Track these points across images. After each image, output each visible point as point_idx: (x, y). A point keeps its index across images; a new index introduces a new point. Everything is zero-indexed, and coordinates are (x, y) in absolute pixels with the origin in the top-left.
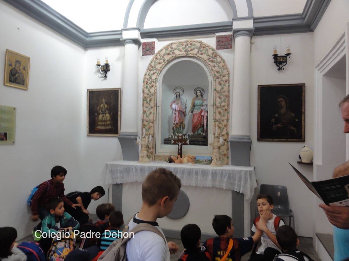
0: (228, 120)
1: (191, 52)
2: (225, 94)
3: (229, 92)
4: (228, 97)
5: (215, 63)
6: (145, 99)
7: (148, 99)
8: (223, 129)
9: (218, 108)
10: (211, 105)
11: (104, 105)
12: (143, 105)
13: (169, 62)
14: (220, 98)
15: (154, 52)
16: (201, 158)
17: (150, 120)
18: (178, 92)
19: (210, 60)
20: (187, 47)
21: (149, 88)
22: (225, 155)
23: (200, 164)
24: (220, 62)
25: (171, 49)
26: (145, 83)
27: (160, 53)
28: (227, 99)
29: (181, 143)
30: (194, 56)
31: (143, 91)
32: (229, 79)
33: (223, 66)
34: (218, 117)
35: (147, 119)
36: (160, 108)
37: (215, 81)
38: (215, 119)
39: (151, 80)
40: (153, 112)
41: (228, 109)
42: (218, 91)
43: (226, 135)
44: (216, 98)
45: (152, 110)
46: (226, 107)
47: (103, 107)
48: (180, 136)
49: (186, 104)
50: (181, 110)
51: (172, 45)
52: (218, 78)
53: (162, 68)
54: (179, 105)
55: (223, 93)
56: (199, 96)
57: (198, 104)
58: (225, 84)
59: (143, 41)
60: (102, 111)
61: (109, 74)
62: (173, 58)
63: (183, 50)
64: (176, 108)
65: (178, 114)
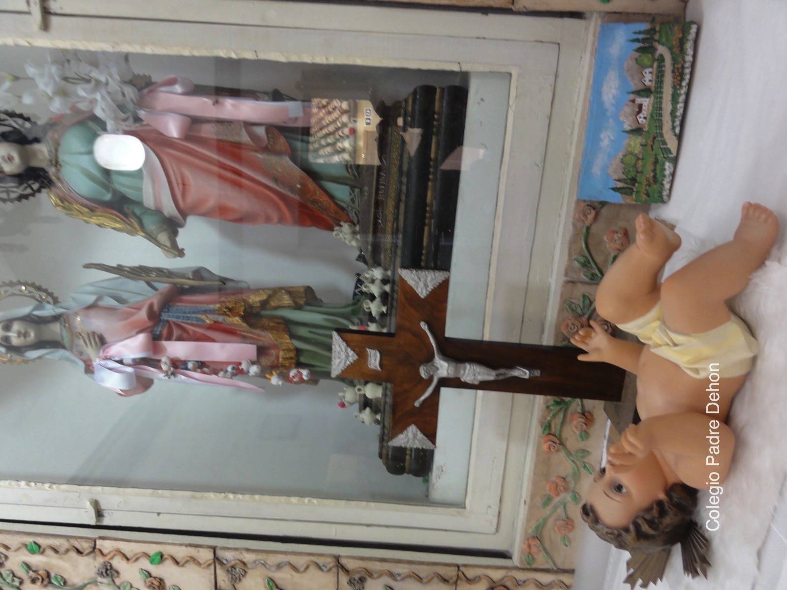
23: (675, 161)
36: (109, 497)
40: (147, 564)
48: (352, 356)
49: (119, 270)
54: (108, 325)
65: (180, 339)
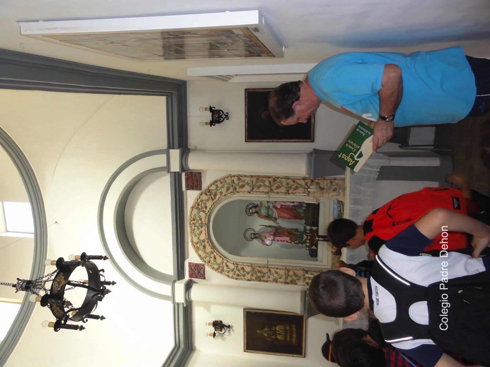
0: (287, 178)
1: (203, 220)
2: (254, 181)
3: (252, 176)
4: (258, 177)
5: (217, 192)
6: (259, 279)
7: (259, 274)
8: (298, 184)
9: (271, 190)
10: (268, 197)
11: (265, 332)
12: (267, 281)
13: (213, 247)
14: (259, 187)
15: (202, 264)
16: (336, 211)
17: (285, 274)
18: (250, 236)
19: (213, 198)
20: (197, 224)
21: (245, 273)
22: (331, 183)
23: (343, 214)
24: (217, 186)
25: (199, 244)
26: (238, 277)
27: (203, 257)
28: (261, 179)
29: (315, 238)
30: (207, 216)
31: (249, 280)
32: (237, 176)
33: (221, 183)
34: (283, 190)
35: (284, 277)
36: (270, 260)
37: (238, 192)
38: (286, 193)
39: (235, 270)
40: (275, 269)
41: (274, 177)
42: (251, 189)
43: (306, 181)
44: (260, 192)
45: (273, 271)
46: (271, 180)
47: (267, 334)
49: (266, 226)
50: (273, 233)
51: (194, 242)
52: (235, 189)
53: (221, 255)
54: (266, 235)
55: (254, 183)
56: (256, 209)
57: (267, 212)
58: (243, 181)
59: (187, 278)
60: (273, 335)
61: (225, 322)
62: (209, 242)
63: (201, 229)
64: (270, 239)
65: (278, 237)
